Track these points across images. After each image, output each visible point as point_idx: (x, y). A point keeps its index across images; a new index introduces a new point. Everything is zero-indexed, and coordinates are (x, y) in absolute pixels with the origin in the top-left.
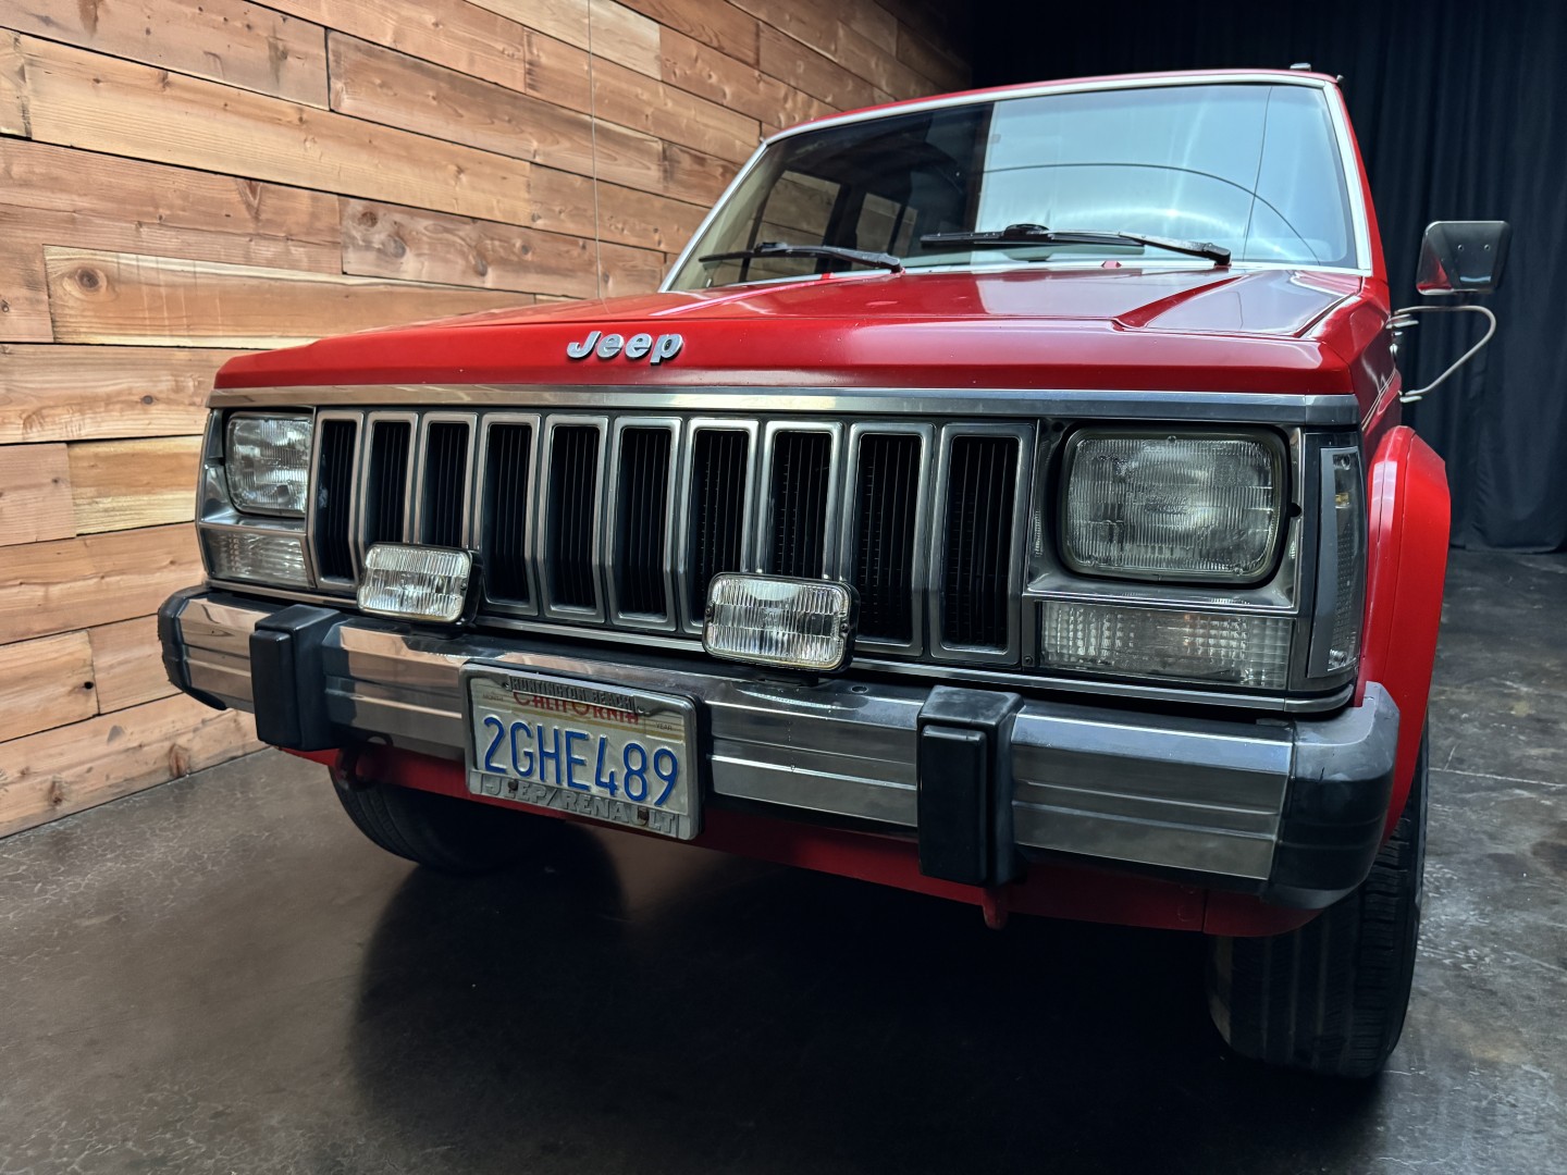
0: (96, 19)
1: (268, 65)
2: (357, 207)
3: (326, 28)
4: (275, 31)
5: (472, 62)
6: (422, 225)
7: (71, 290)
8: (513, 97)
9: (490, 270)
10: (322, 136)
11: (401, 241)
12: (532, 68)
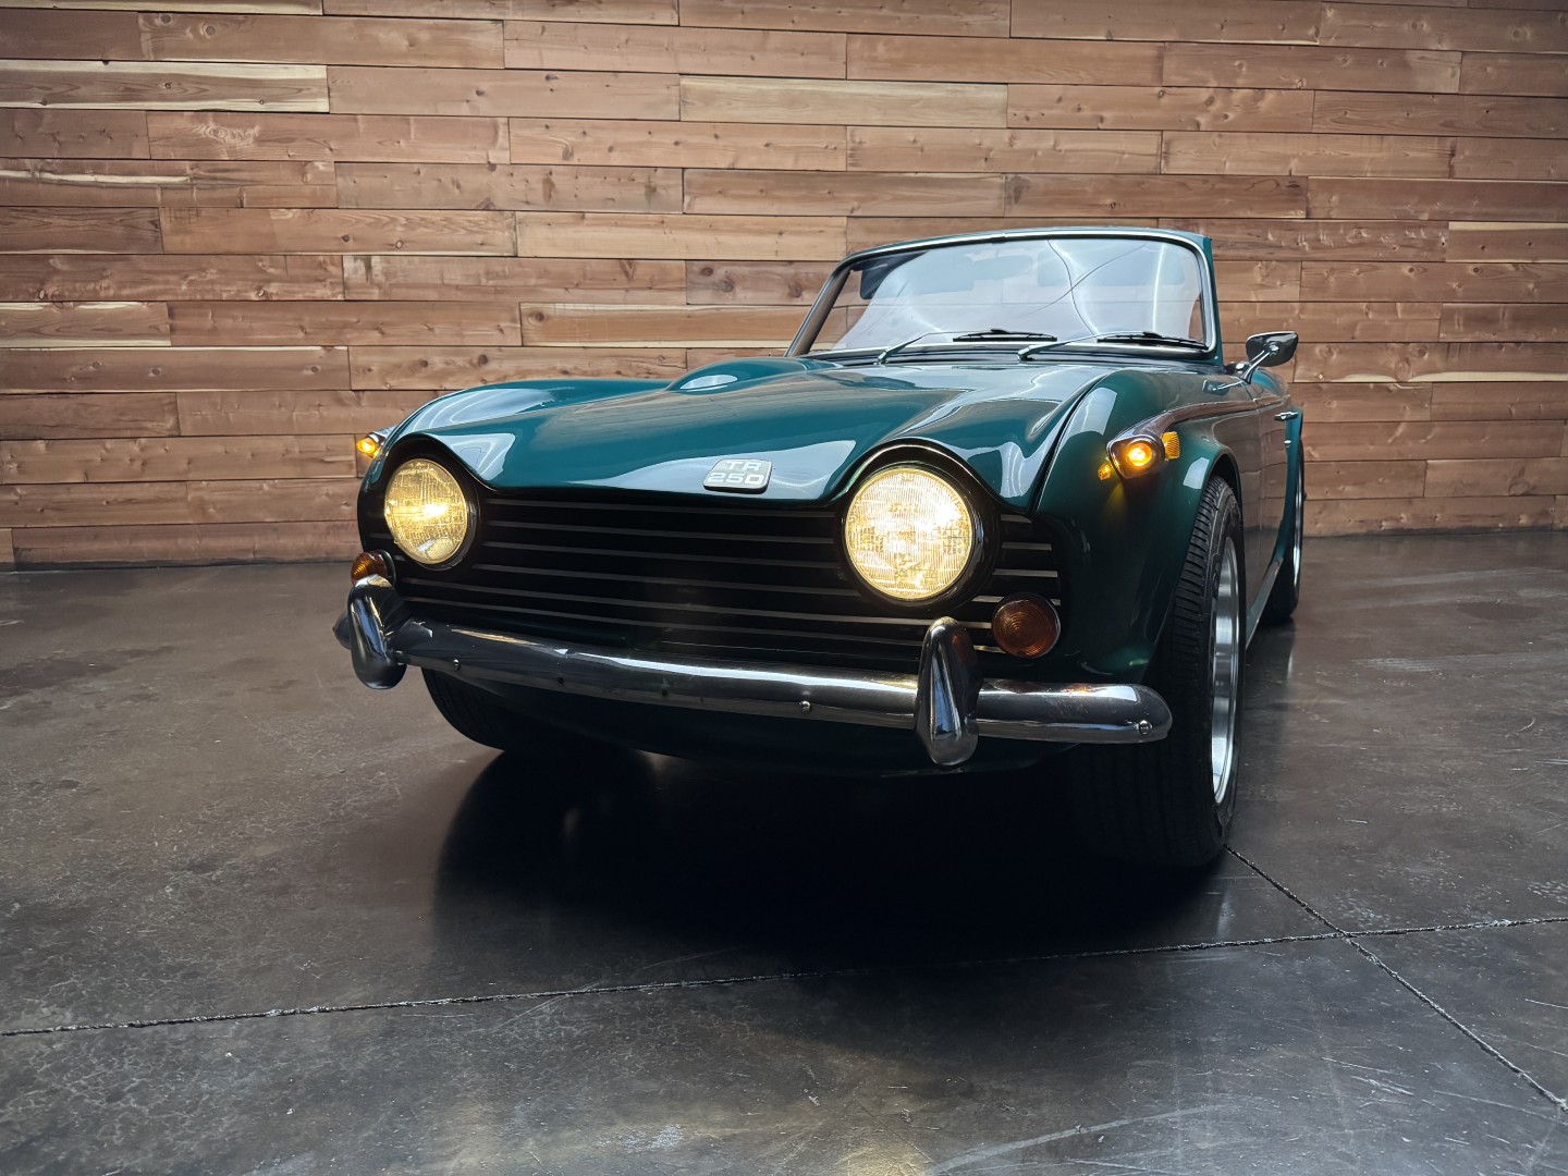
0: (550, 196)
1: (643, 198)
2: (697, 267)
3: (683, 169)
4: (649, 178)
5: (796, 160)
6: (745, 270)
7: (531, 323)
8: (833, 175)
9: (804, 293)
10: (678, 228)
11: (729, 285)
12: (854, 154)
